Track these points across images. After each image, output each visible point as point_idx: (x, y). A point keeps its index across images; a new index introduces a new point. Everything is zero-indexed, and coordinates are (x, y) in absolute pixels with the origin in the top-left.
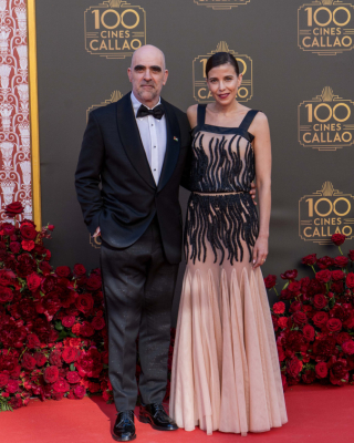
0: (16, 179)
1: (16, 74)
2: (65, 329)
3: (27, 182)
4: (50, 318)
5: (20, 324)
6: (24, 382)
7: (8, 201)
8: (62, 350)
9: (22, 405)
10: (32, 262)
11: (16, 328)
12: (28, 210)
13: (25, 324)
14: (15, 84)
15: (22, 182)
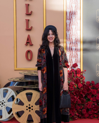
0: (76, 57)
1: (77, 28)
2: (88, 99)
3: (79, 58)
4: (84, 96)
5: (75, 97)
6: (76, 113)
7: (74, 63)
8: (87, 105)
9: (75, 120)
10: (80, 80)
11: (74, 98)
12: (79, 65)
13: (77, 97)
14: (77, 31)
15: (78, 58)
